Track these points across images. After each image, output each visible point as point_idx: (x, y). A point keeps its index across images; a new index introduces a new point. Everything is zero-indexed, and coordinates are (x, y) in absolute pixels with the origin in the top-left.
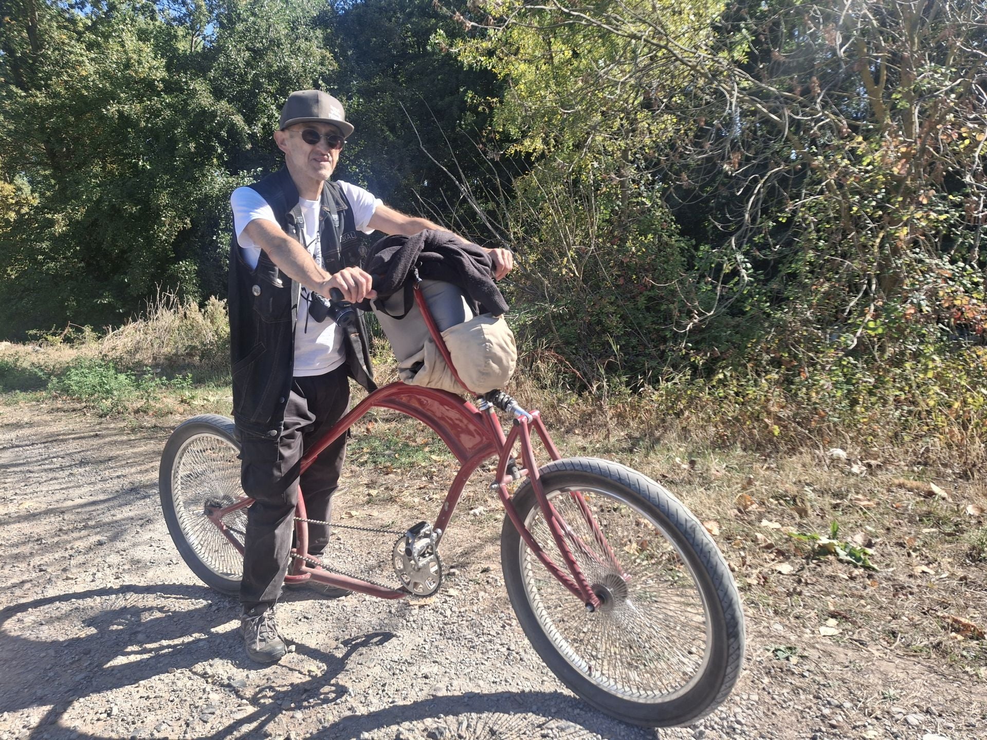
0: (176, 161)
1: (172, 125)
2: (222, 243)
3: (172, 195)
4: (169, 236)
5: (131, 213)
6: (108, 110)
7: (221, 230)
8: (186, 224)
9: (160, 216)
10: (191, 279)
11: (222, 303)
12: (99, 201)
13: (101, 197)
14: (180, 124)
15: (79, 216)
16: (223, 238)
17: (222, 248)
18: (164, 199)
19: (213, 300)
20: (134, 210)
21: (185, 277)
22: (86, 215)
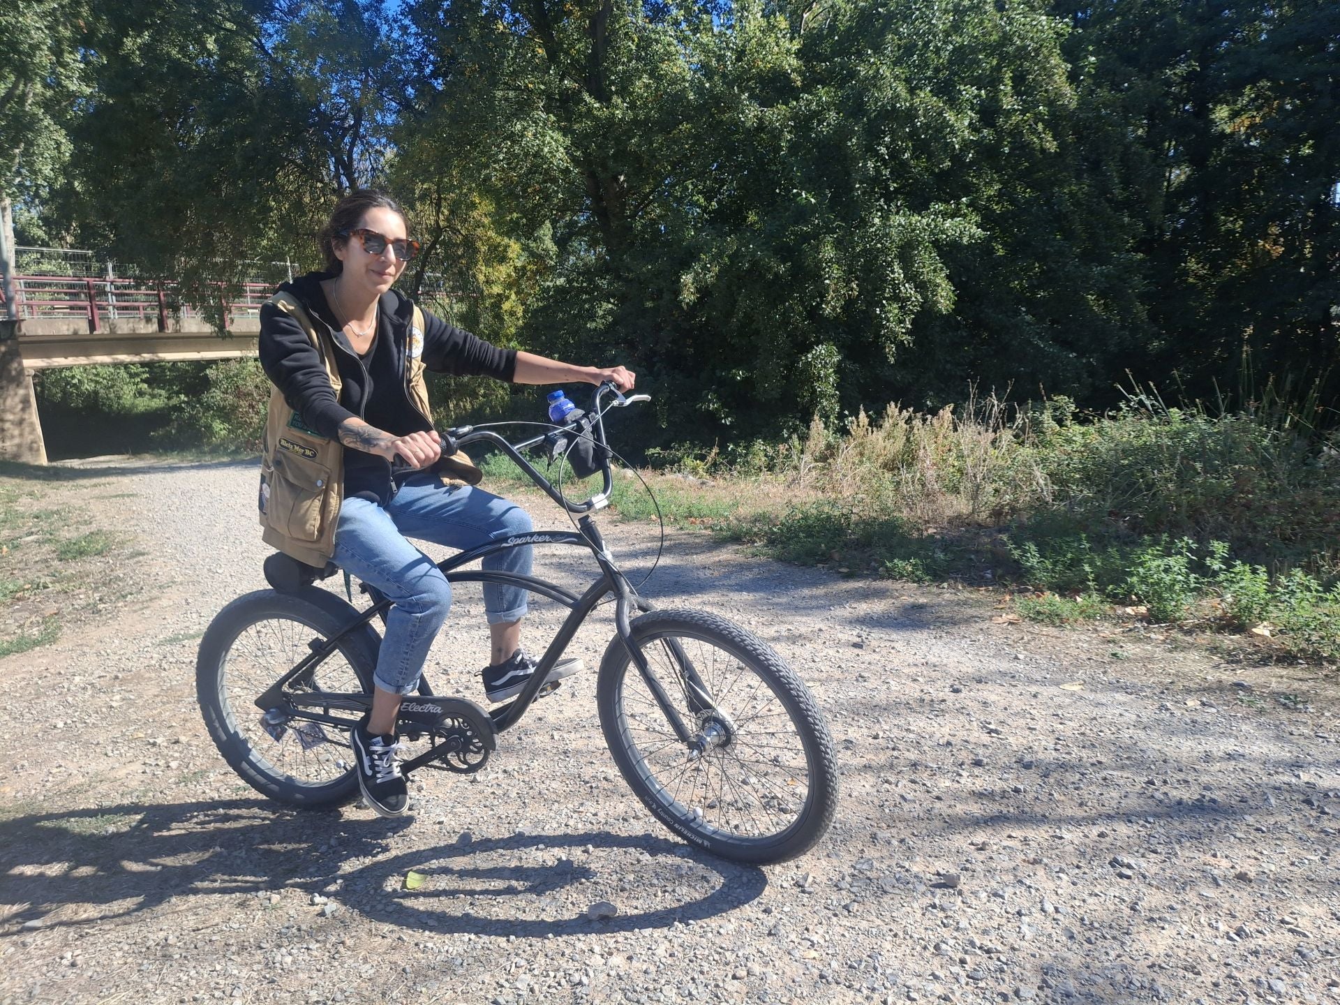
0: (857, 189)
1: (842, 133)
2: (888, 321)
3: (838, 244)
4: (834, 309)
5: (776, 274)
7: (887, 299)
8: (852, 289)
10: (827, 376)
11: (905, 414)
12: (735, 257)
13: (738, 250)
14: (854, 132)
15: (709, 278)
16: (890, 312)
17: (887, 328)
18: (828, 252)
19: (892, 409)
20: (782, 269)
21: (819, 373)
22: (718, 276)
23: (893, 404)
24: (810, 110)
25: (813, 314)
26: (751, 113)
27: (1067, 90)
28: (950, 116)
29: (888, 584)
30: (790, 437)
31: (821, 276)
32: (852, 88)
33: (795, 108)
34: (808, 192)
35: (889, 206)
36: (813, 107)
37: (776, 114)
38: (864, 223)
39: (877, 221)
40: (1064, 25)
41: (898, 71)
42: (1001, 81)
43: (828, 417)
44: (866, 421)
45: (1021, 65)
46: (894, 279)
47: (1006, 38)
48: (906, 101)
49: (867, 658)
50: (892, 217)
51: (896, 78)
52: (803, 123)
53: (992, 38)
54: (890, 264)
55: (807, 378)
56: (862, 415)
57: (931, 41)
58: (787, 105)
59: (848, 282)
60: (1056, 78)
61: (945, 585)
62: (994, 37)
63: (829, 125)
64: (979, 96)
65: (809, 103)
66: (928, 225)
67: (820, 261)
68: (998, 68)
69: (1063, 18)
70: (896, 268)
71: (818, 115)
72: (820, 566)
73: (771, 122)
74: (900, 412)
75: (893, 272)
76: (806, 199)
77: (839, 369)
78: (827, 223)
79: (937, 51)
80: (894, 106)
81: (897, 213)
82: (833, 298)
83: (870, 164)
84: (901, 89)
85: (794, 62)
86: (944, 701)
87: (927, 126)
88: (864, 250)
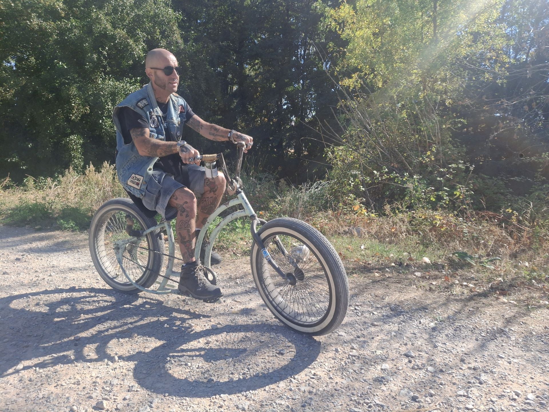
0: (87, 65)
1: (81, 39)
2: (106, 126)
3: (79, 89)
4: (76, 117)
5: (48, 98)
6: (31, 22)
7: (105, 117)
8: (87, 110)
9: (71, 103)
10: (77, 149)
12: (24, 87)
13: (26, 84)
14: (87, 41)
15: (9, 96)
16: (106, 122)
17: (105, 129)
18: (74, 91)
19: (106, 164)
20: (50, 96)
21: (73, 147)
22: (14, 95)
23: (106, 162)
24: (67, 27)
25: (68, 120)
26: (35, 22)
27: (180, 41)
28: (131, 42)
29: (57, 233)
30: (58, 177)
31: (71, 102)
32: (88, 22)
33: (59, 25)
34: (63, 62)
35: (106, 76)
36: (69, 26)
37: (49, 25)
38: (93, 82)
39: (100, 82)
40: (179, 15)
41: (108, 18)
42: (155, 32)
43: (77, 167)
44: (94, 169)
45: (163, 27)
46: (108, 108)
47: (156, 15)
48: (112, 31)
49: (19, 264)
50: (107, 81)
51: (107, 20)
52: (62, 32)
53: (151, 14)
54: (106, 101)
55: (67, 149)
56: (92, 166)
57: (124, 9)
58: (55, 22)
59: (84, 106)
60: (176, 35)
61: (86, 231)
62: (152, 13)
63: (75, 35)
64: (147, 38)
65: (67, 24)
66: (123, 86)
67: (70, 95)
68: (154, 27)
69: (179, 11)
70: (110, 104)
71: (70, 30)
72: (27, 226)
73: (46, 29)
74: (110, 166)
75: (108, 105)
76: (62, 65)
77: (83, 145)
78: (74, 79)
79: (128, 14)
80: (105, 33)
81: (109, 80)
82: (76, 113)
83: (95, 56)
84: (109, 27)
85: (61, 5)
86: (44, 279)
87: (121, 44)
88: (93, 93)
